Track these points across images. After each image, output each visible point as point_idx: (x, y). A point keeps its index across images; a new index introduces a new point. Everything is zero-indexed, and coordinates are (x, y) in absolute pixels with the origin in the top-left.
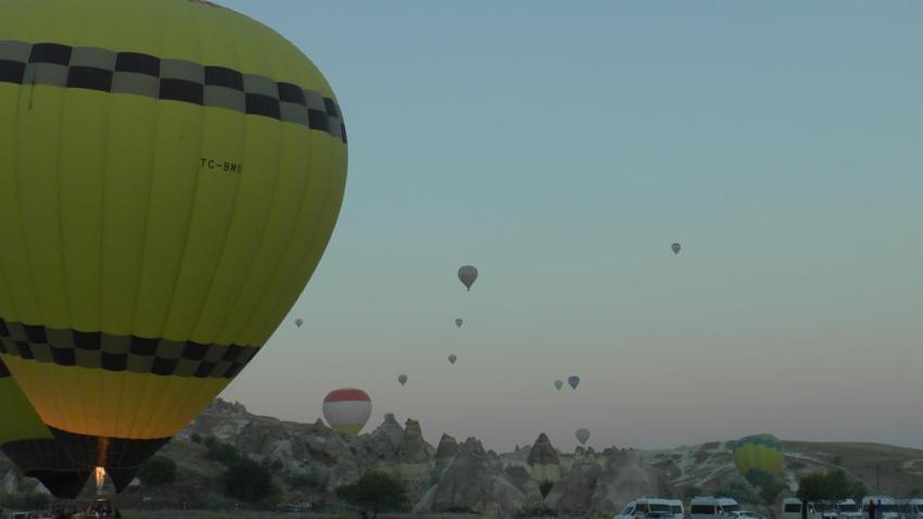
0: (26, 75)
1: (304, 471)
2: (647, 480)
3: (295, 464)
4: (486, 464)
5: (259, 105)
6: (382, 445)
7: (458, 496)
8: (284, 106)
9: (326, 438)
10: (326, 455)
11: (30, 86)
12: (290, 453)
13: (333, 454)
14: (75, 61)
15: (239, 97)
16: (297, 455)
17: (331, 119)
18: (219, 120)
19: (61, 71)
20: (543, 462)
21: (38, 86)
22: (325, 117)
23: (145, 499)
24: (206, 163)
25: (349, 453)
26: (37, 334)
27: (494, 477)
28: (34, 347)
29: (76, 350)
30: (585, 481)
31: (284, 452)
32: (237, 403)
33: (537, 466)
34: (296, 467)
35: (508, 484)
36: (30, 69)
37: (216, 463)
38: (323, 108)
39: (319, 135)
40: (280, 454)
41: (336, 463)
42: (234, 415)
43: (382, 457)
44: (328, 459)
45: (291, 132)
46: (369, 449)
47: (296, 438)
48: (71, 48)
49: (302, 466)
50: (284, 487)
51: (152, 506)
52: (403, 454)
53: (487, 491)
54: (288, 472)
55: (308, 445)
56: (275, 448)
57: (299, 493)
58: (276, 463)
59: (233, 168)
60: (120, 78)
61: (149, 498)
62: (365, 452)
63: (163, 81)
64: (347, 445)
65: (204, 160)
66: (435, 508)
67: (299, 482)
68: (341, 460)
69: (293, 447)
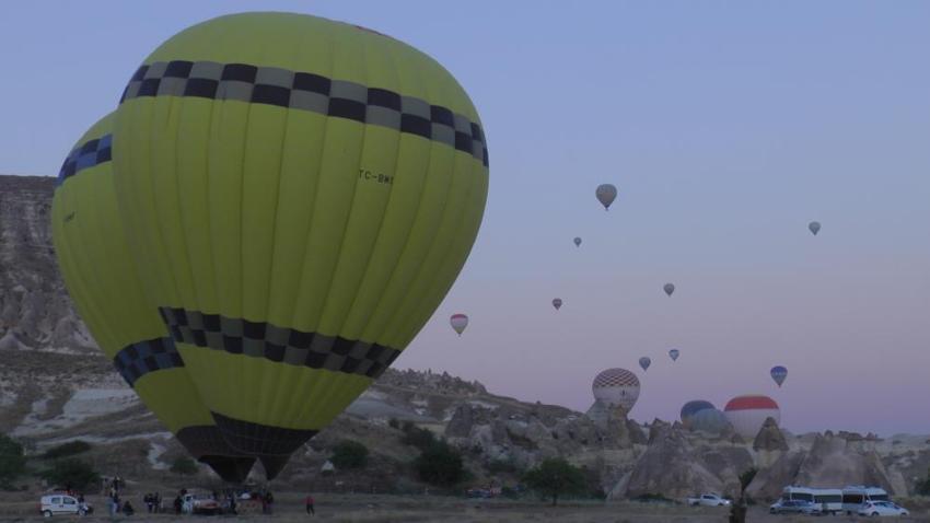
0: (218, 93)
1: (503, 457)
2: (853, 468)
3: (495, 449)
4: (681, 451)
5: (414, 124)
6: (585, 429)
7: (652, 483)
8: (436, 127)
9: (528, 422)
10: (528, 440)
11: (221, 101)
12: (490, 437)
13: (534, 440)
14: (259, 80)
15: (396, 116)
16: (497, 440)
17: (475, 143)
18: (378, 137)
19: (247, 87)
20: (768, 447)
21: (227, 101)
22: (470, 140)
23: (338, 483)
24: (363, 174)
25: (551, 438)
26: (213, 322)
27: (689, 463)
28: (209, 335)
29: (245, 339)
30: (788, 469)
31: (485, 439)
32: (476, 382)
33: (762, 452)
34: (496, 453)
35: (704, 471)
36: (222, 86)
37: (412, 447)
38: (469, 131)
39: (462, 155)
40: (480, 439)
41: (537, 448)
42: (470, 395)
43: (585, 443)
44: (530, 445)
45: (439, 150)
46: (571, 435)
47: (497, 422)
48: (256, 68)
49: (502, 452)
50: (481, 473)
51: (344, 489)
52: (606, 439)
53: (681, 478)
54: (487, 457)
55: (508, 430)
56: (475, 432)
57: (495, 478)
58: (476, 447)
59: (387, 180)
60: (296, 95)
61: (341, 483)
62: (568, 437)
63: (332, 99)
64: (548, 430)
65: (361, 171)
66: (629, 495)
67: (496, 468)
68: (541, 446)
69: (494, 433)
